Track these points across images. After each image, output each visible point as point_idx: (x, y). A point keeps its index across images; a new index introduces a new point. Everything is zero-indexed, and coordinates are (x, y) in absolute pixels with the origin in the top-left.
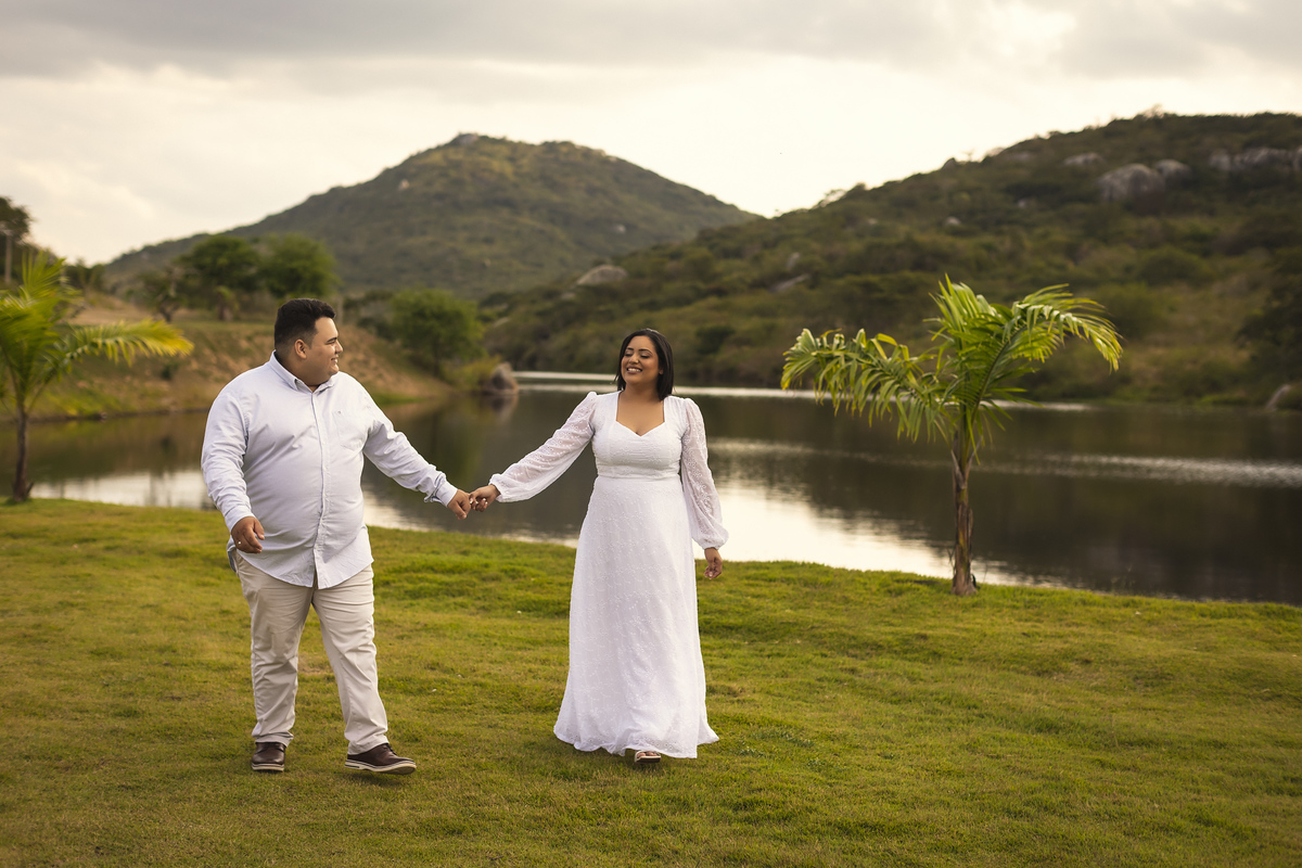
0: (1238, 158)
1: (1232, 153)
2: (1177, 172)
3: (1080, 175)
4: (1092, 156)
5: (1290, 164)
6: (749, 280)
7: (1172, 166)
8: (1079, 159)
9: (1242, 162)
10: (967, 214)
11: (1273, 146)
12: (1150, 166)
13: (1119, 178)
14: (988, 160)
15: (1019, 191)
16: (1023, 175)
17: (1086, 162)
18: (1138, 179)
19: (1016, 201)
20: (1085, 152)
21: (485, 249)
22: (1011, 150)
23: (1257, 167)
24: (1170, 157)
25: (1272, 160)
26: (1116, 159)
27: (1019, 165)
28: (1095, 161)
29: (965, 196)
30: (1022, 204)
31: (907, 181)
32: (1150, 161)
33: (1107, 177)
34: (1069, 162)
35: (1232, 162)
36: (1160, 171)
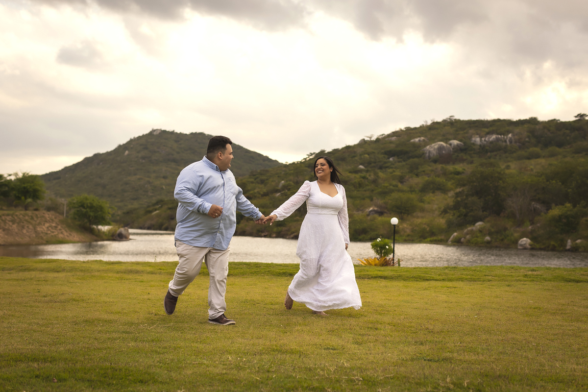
0: (483, 139)
1: (481, 137)
2: (457, 145)
3: (417, 146)
4: (422, 138)
5: (505, 141)
6: (262, 193)
7: (455, 142)
8: (417, 140)
9: (485, 140)
10: (368, 164)
11: (498, 134)
12: (446, 143)
13: (433, 148)
14: (378, 140)
15: (390, 154)
16: (392, 146)
17: (419, 141)
18: (441, 148)
19: (389, 158)
20: (420, 137)
21: (163, 181)
22: (389, 136)
23: (491, 142)
24: (455, 139)
25: (498, 140)
26: (433, 140)
27: (391, 142)
28: (424, 140)
29: (367, 156)
30: (391, 159)
31: (343, 149)
32: (446, 140)
33: (428, 147)
34: (412, 141)
35: (481, 140)
36: (450, 144)
